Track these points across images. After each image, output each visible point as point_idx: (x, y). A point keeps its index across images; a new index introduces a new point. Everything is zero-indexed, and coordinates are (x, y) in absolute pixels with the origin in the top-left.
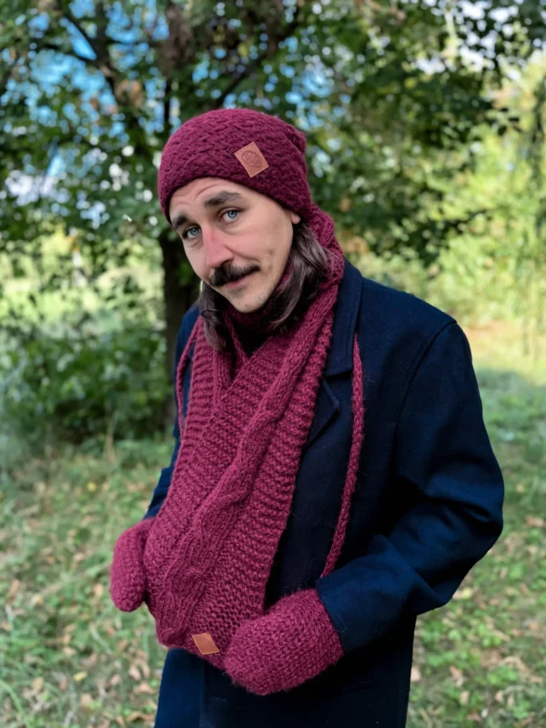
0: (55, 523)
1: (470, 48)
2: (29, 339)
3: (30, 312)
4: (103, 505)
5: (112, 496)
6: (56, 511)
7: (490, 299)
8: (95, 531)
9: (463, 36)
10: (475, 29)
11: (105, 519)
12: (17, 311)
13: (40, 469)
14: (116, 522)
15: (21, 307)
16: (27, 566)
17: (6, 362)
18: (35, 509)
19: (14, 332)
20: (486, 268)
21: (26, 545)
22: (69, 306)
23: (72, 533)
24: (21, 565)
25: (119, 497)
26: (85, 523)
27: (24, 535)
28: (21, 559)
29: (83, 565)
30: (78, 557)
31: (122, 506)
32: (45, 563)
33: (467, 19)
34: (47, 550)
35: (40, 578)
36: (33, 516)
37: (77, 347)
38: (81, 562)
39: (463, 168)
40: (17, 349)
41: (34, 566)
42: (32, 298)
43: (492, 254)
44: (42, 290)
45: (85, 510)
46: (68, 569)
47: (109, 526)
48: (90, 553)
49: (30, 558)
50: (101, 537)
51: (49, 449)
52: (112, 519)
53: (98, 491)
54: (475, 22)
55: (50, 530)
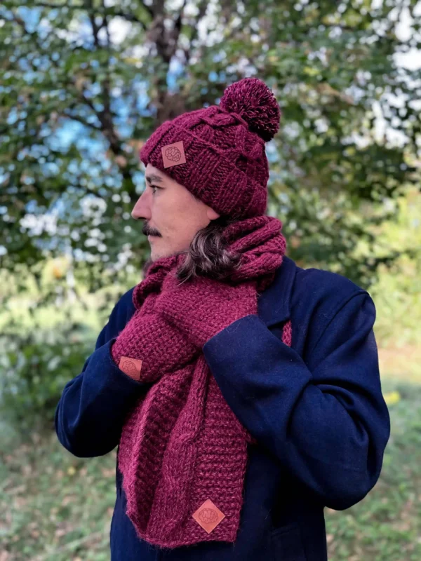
0: (40, 500)
1: (394, 128)
2: (26, 344)
3: (28, 322)
4: (81, 487)
5: (89, 479)
6: (40, 491)
7: (405, 326)
8: (75, 510)
9: (389, 120)
10: (398, 115)
11: (83, 500)
12: (17, 321)
13: (28, 454)
14: (93, 503)
15: (21, 317)
16: (16, 538)
17: (5, 362)
18: (22, 488)
19: (13, 337)
20: (401, 300)
21: (15, 520)
22: (61, 317)
23: (55, 510)
24: (10, 537)
25: (95, 481)
26: (66, 502)
27: (13, 511)
28: (11, 532)
29: (64, 540)
30: (59, 533)
31: (98, 488)
32: (30, 536)
33: (392, 108)
34: (33, 525)
35: (27, 549)
36: (20, 495)
37: (67, 351)
38: (62, 537)
39: (389, 217)
40: (16, 351)
41: (22, 539)
42: (31, 311)
43: (406, 290)
44: (40, 305)
45: (66, 491)
46: (51, 543)
47: (87, 506)
48: (70, 529)
49: (18, 531)
50: (80, 515)
51: (36, 437)
52: (89, 500)
53: (77, 475)
54: (398, 110)
55: (35, 507)
